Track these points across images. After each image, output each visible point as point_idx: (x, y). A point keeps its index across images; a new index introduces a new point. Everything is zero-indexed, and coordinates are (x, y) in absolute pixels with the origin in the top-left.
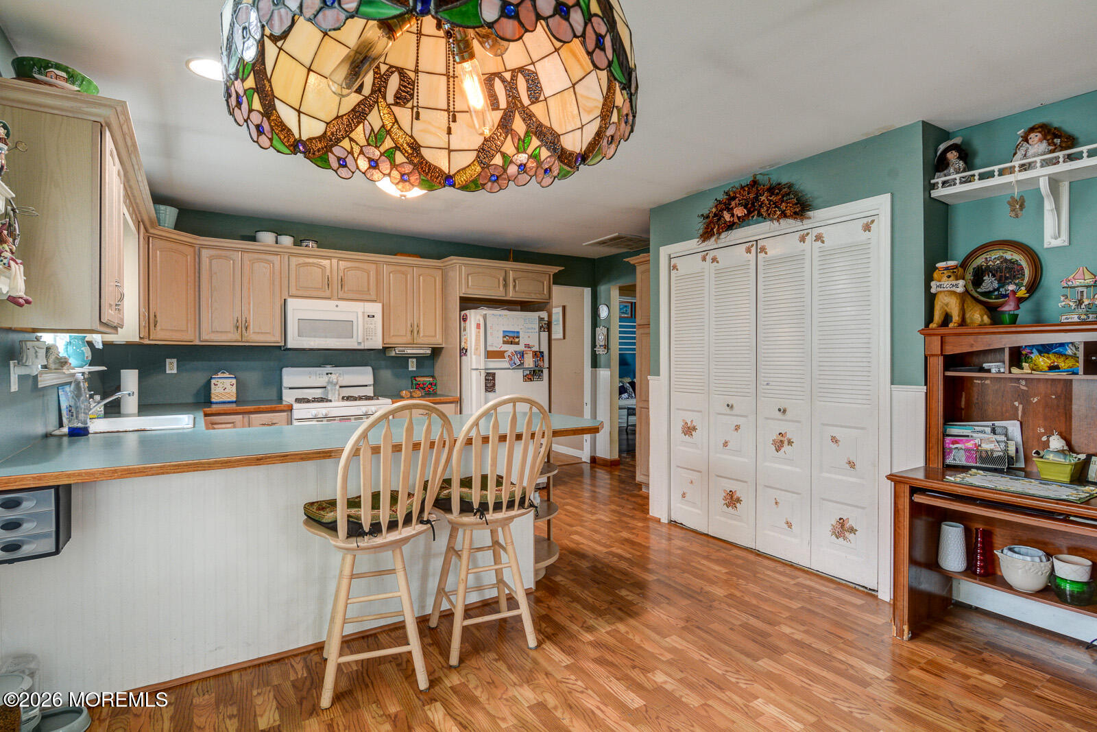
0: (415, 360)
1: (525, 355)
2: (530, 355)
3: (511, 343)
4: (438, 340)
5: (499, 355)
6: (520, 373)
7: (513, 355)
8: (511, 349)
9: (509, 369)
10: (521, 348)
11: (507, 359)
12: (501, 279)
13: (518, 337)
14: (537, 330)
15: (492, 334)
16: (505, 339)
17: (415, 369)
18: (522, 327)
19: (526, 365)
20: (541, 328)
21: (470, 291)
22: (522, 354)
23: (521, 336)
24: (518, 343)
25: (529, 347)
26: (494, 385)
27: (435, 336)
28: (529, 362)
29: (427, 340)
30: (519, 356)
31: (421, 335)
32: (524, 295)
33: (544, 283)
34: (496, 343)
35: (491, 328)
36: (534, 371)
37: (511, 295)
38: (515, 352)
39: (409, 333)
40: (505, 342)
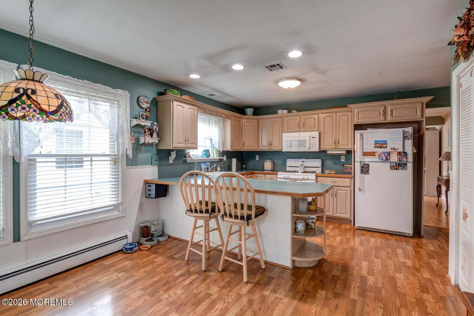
0: (344, 156)
1: (391, 155)
2: (396, 154)
3: (381, 147)
4: (349, 147)
5: (372, 154)
6: (388, 165)
7: (382, 154)
8: (380, 150)
9: (379, 162)
10: (388, 150)
11: (377, 156)
12: (382, 111)
13: (386, 144)
14: (402, 138)
15: (366, 143)
16: (376, 145)
17: (344, 161)
18: (389, 138)
19: (392, 160)
20: (405, 138)
21: (359, 121)
22: (389, 154)
23: (388, 143)
24: (386, 147)
25: (394, 150)
26: (368, 170)
27: (348, 145)
28: (394, 158)
29: (343, 147)
30: (386, 155)
31: (340, 144)
32: (399, 118)
33: (417, 109)
34: (370, 147)
35: (366, 139)
36: (399, 164)
37: (389, 119)
38: (383, 152)
39: (334, 144)
40: (375, 147)
